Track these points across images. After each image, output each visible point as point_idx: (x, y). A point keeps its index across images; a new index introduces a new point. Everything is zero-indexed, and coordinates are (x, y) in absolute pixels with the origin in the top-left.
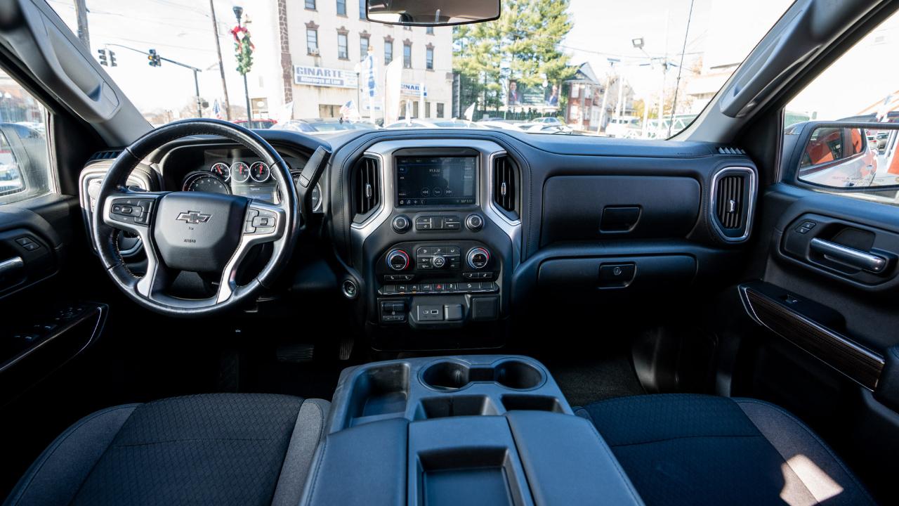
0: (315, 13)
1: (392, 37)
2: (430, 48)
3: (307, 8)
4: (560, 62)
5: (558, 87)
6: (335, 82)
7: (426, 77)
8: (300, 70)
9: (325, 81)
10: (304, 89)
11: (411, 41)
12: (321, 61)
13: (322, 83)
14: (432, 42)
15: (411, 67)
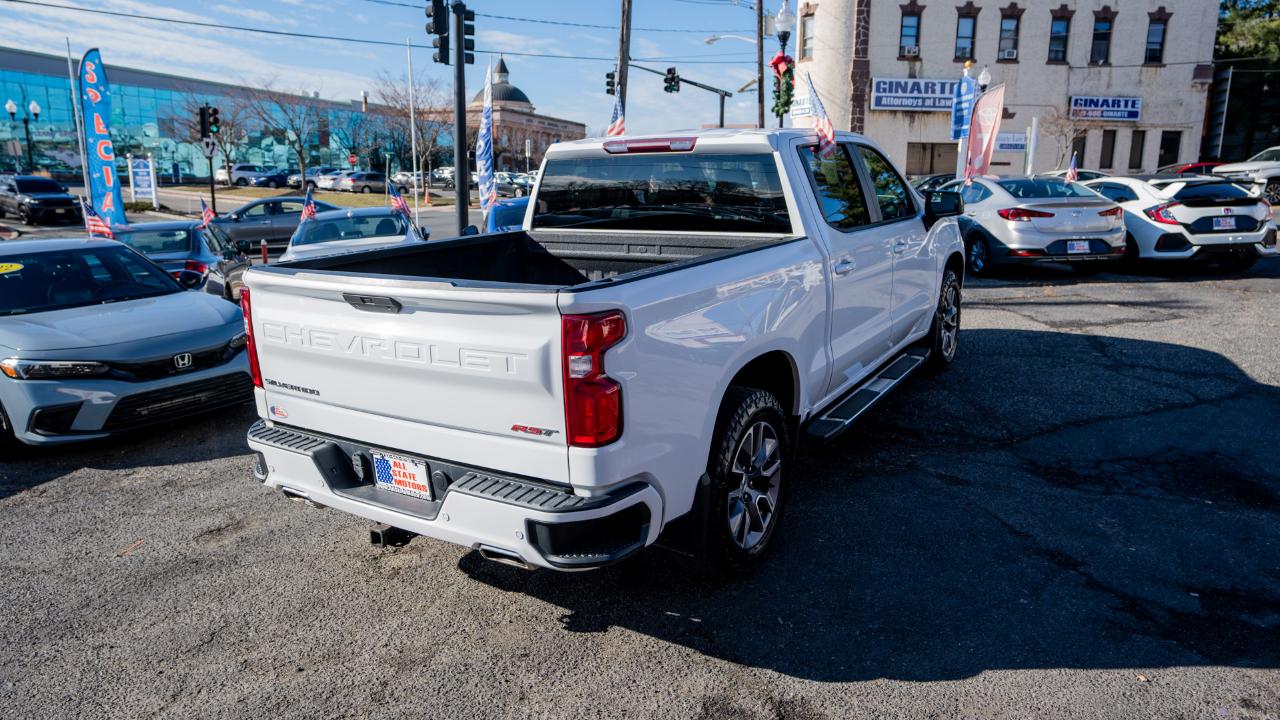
1: (1071, 7)
2: (1160, 18)
6: (943, 103)
7: (1143, 78)
8: (882, 86)
9: (924, 102)
10: (887, 117)
11: (1113, 10)
12: (921, 67)
13: (917, 106)
14: (1165, 5)
15: (1107, 63)
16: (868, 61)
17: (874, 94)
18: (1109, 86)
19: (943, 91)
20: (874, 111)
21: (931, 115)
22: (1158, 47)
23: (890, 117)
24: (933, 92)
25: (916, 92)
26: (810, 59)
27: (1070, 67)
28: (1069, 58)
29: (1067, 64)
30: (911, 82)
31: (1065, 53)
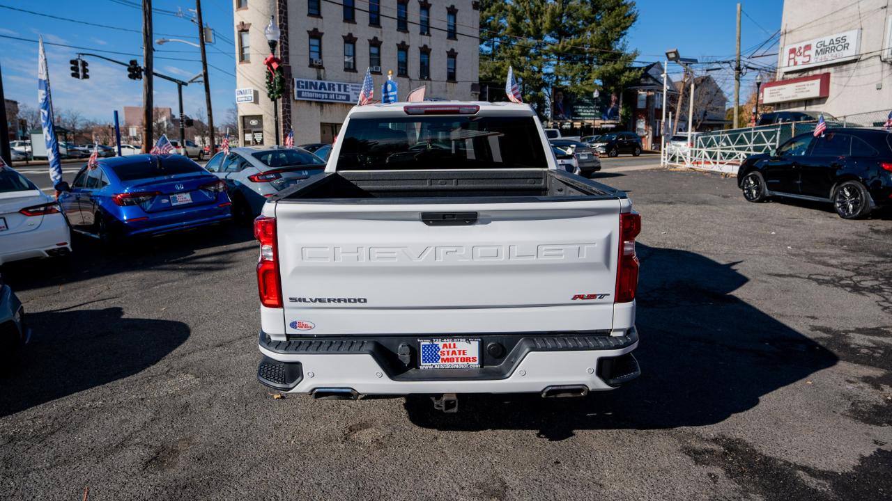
0: (319, 19)
1: (407, 43)
2: (452, 55)
3: (310, 15)
4: (619, 66)
5: (618, 97)
6: (340, 97)
7: (448, 88)
8: (301, 84)
9: (328, 96)
10: (304, 105)
11: (429, 47)
12: (324, 73)
13: (324, 99)
14: (454, 48)
15: (429, 79)
16: (290, 67)
17: (296, 89)
18: (431, 92)
19: (340, 90)
20: (297, 101)
21: (334, 106)
22: (452, 71)
23: (308, 105)
24: (334, 90)
25: (323, 89)
26: (248, 62)
27: (410, 80)
28: (409, 74)
29: (408, 77)
30: (319, 82)
31: (406, 70)
